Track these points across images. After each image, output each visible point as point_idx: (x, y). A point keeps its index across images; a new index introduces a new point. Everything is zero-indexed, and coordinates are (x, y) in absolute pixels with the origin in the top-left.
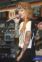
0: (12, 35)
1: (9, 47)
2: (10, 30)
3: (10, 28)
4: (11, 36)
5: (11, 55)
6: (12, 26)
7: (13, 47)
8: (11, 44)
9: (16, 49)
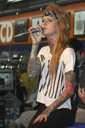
0: (7, 77)
1: (3, 103)
2: (3, 67)
3: (2, 61)
4: (6, 80)
5: (6, 120)
6: (6, 57)
7: (11, 104)
8: (6, 96)
9: (16, 107)
